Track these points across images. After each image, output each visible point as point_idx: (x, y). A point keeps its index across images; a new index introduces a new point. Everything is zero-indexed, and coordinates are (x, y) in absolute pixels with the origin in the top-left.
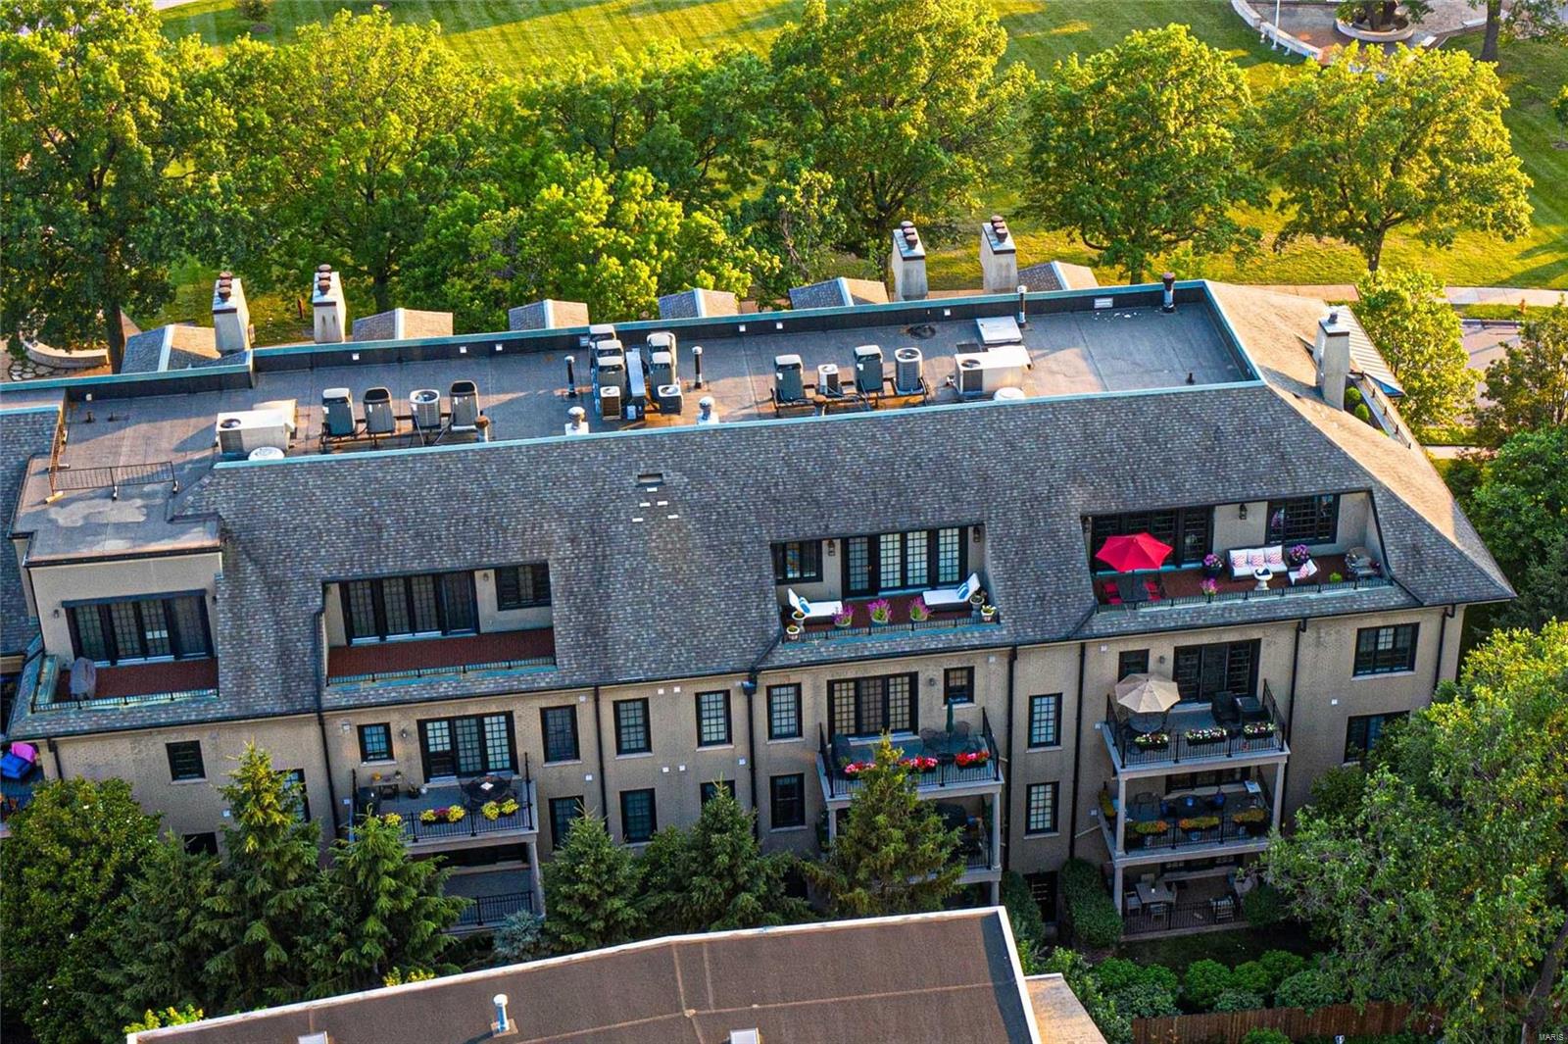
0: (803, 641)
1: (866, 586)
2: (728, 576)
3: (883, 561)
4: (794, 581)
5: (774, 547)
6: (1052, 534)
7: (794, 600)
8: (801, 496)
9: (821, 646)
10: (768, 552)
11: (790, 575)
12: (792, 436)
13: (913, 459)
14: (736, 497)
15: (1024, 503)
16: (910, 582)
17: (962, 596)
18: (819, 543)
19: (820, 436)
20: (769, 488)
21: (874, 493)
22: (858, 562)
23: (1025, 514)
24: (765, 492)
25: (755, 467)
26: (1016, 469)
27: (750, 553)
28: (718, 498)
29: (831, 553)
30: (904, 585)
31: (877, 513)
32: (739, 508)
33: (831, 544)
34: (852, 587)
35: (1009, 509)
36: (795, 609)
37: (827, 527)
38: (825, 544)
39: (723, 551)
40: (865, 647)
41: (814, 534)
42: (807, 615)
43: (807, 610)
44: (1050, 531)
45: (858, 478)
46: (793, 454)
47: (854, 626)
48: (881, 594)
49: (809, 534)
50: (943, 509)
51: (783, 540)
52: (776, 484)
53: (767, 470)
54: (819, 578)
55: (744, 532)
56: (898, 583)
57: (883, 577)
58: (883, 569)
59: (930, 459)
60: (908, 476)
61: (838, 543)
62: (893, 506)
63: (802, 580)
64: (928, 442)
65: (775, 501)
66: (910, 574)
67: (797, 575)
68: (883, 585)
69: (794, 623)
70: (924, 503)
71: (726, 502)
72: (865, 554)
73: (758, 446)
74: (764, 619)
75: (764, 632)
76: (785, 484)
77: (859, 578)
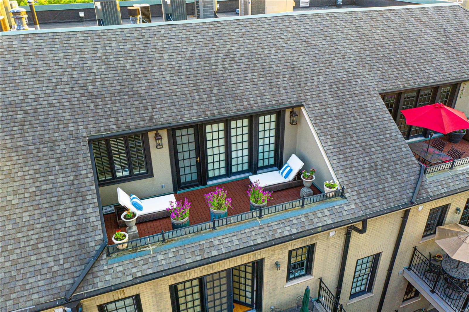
0: (135, 249)
1: (195, 177)
2: (35, 180)
3: (209, 152)
4: (124, 179)
5: (93, 142)
6: (363, 110)
7: (124, 199)
8: (121, 91)
9: (156, 252)
10: (85, 149)
11: (119, 174)
12: (109, 39)
13: (228, 55)
14: (49, 95)
15: (331, 86)
16: (234, 169)
17: (286, 177)
18: (144, 134)
19: (138, 39)
20: (85, 85)
21: (195, 84)
22: (186, 155)
23: (335, 95)
24: (81, 88)
25: (69, 66)
26: (316, 60)
27: (63, 151)
28: (26, 97)
29: (159, 146)
30: (229, 173)
31: (201, 101)
32: (51, 105)
33: (158, 137)
34: (183, 180)
35: (322, 92)
36: (124, 209)
37: (151, 118)
38: (151, 135)
39: (29, 152)
40: (212, 246)
41: (137, 126)
42: (139, 213)
43: (139, 208)
44: (361, 107)
45: (178, 72)
46: (111, 54)
47: (193, 222)
48: (209, 183)
49: (133, 126)
50: (262, 95)
51: (103, 134)
52: (94, 81)
53: (83, 69)
54: (149, 174)
55: (57, 129)
56: (223, 172)
57: (210, 167)
58: (210, 159)
59: (242, 55)
60: (225, 69)
61: (164, 134)
62: (216, 95)
63: (131, 178)
64: (238, 42)
65: (92, 96)
66: (234, 162)
67: (126, 173)
68: (211, 174)
69: (124, 227)
70: (245, 90)
71: (36, 100)
72: (193, 146)
73: (73, 48)
74: (81, 228)
75: (83, 245)
76: (103, 80)
77: (188, 170)
